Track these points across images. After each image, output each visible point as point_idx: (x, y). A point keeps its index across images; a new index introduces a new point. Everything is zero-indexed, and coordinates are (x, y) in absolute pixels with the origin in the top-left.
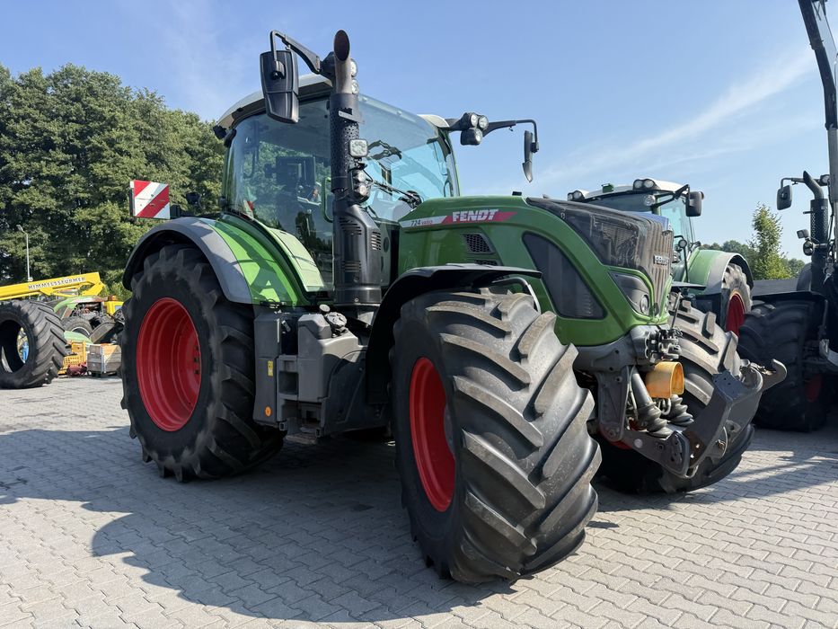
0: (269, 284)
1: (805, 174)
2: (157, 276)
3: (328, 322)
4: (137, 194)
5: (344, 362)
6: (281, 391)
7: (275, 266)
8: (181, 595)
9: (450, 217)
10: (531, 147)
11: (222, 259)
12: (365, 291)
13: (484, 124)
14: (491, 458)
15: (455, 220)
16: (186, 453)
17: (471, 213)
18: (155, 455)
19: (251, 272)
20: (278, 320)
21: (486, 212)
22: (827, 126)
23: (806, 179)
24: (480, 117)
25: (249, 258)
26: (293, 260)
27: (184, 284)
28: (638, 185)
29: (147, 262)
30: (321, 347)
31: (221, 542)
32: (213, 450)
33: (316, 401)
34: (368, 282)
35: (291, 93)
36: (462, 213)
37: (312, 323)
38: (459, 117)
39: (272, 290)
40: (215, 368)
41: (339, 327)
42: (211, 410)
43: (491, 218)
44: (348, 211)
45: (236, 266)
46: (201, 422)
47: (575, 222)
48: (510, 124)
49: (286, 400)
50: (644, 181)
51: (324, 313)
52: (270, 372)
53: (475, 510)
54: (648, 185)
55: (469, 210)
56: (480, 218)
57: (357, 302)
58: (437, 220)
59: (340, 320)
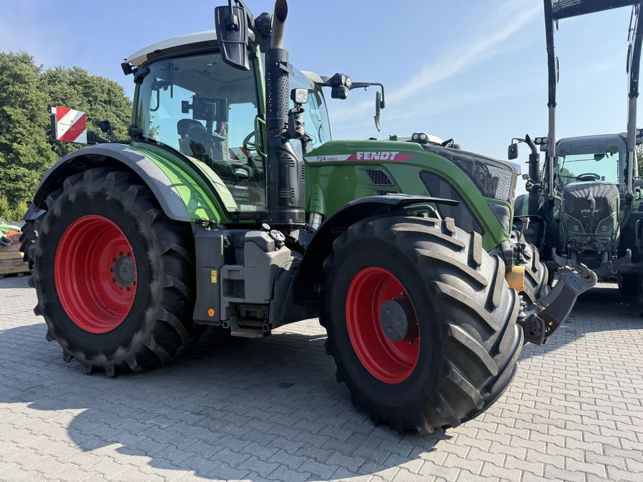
0: (199, 205)
1: (527, 136)
2: (82, 196)
3: (273, 238)
4: (59, 119)
5: (283, 270)
6: (225, 295)
8: (198, 474)
9: (354, 155)
10: (380, 105)
11: (160, 182)
12: (295, 213)
13: (349, 84)
15: (359, 158)
16: (120, 352)
17: (374, 153)
18: (81, 355)
19: (184, 193)
20: (222, 236)
21: (388, 154)
22: (549, 105)
23: (528, 140)
24: (347, 77)
25: (181, 183)
26: (213, 184)
27: (117, 204)
28: (416, 137)
29: (67, 182)
30: (269, 259)
31: (193, 425)
32: (151, 348)
33: (263, 302)
34: (296, 206)
35: (244, 44)
36: (366, 153)
37: (260, 239)
38: (330, 76)
40: (154, 277)
41: (280, 242)
42: (150, 314)
43: (392, 158)
44: (282, 147)
45: (173, 189)
46: (139, 324)
48: (365, 85)
49: (230, 303)
50: (419, 134)
51: (266, 230)
52: (214, 280)
53: (456, 382)
54: (423, 137)
55: (372, 151)
56: (382, 158)
57: (291, 222)
58: (343, 158)
59: (280, 237)
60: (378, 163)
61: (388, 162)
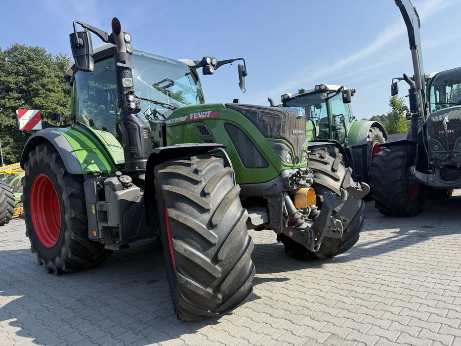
0: (93, 161)
1: (404, 75)
2: (35, 162)
3: (120, 181)
4: (20, 118)
5: (132, 203)
6: (100, 222)
7: (98, 152)
9: (189, 117)
10: (242, 73)
11: (65, 150)
12: (143, 162)
13: (214, 62)
14: (187, 252)
15: (191, 118)
16: (57, 259)
17: (199, 114)
18: (43, 261)
19: (82, 156)
20: (95, 182)
21: (206, 113)
22: (411, 48)
23: (405, 78)
24: (212, 59)
25: (81, 148)
26: (108, 147)
27: (48, 165)
28: (317, 88)
29: (30, 154)
30: (116, 196)
31: (67, 308)
32: (70, 257)
33: (116, 226)
34: (144, 157)
35: (88, 55)
36: (195, 114)
37: (110, 183)
38: (201, 60)
39: (95, 165)
40: (66, 211)
41: (127, 184)
42: (66, 234)
43: (208, 116)
44: (129, 118)
45: (73, 153)
46: (61, 241)
47: (249, 115)
48: (230, 61)
49: (103, 227)
50: (320, 86)
51: (118, 176)
52: (94, 211)
53: (181, 282)
54: (323, 87)
55: (197, 112)
56: (203, 117)
57: (137, 169)
58: (183, 119)
59: (127, 179)
60: (200, 120)
61: (206, 119)
